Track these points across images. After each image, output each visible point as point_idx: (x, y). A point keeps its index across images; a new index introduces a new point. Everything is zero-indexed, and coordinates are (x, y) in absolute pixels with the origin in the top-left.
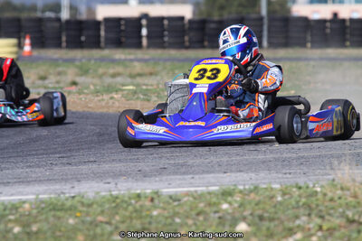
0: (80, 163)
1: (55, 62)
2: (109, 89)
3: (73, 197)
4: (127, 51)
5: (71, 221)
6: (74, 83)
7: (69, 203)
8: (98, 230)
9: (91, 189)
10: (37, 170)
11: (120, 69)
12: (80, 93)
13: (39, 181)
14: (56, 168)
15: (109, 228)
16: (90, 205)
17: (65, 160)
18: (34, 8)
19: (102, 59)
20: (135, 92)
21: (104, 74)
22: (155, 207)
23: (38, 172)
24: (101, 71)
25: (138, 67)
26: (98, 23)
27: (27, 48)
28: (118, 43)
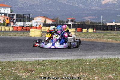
1: (99, 33)
2: (109, 38)
4: (112, 31)
6: (103, 37)
7: (102, 59)
8: (108, 65)
9: (106, 57)
11: (111, 34)
12: (104, 39)
13: (97, 55)
14: (100, 53)
15: (110, 64)
16: (106, 60)
18: (96, 23)
19: (108, 33)
20: (114, 39)
21: (108, 35)
22: (118, 61)
23: (97, 53)
25: (114, 34)
27: (95, 30)
28: (111, 30)
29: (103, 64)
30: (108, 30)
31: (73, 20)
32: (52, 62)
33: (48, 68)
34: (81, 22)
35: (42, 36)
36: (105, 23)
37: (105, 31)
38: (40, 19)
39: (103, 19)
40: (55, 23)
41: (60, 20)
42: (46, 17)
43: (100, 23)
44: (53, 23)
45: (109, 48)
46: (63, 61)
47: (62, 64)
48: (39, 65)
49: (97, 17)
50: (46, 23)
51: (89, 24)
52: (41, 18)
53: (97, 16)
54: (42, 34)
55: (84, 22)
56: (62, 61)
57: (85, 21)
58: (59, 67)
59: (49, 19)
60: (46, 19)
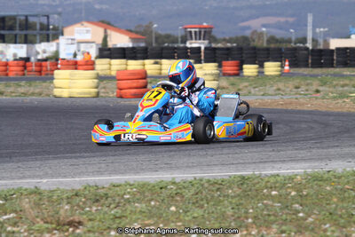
0: (329, 147)
1: (304, 76)
2: (342, 96)
3: (329, 172)
4: (351, 69)
5: (328, 188)
6: (318, 91)
7: (326, 176)
8: (346, 195)
9: (339, 166)
10: (302, 152)
11: (347, 82)
12: (323, 98)
13: (303, 160)
14: (314, 151)
15: (353, 193)
16: (340, 178)
17: (318, 145)
18: (289, 41)
19: (335, 75)
21: (337, 85)
23: (303, 153)
24: (335, 83)
26: (332, 51)
27: (287, 68)
28: (345, 64)
29: (331, 194)
30: (333, 67)
31: (206, 34)
32: (144, 191)
33: (131, 211)
34: (236, 40)
35: (98, 93)
36: (321, 41)
37: (325, 70)
38: (88, 31)
39: (314, 27)
40: (143, 45)
41: (160, 32)
42: (109, 24)
43: (304, 40)
44: (135, 45)
45: (346, 132)
46: (186, 185)
47: (183, 197)
48: (97, 201)
49: (291, 20)
50: (110, 44)
51: (265, 45)
52: (90, 27)
53: (292, 16)
54: (97, 87)
55: (245, 39)
56: (181, 187)
57: (248, 33)
58: (173, 208)
59: (118, 29)
60: (109, 31)
